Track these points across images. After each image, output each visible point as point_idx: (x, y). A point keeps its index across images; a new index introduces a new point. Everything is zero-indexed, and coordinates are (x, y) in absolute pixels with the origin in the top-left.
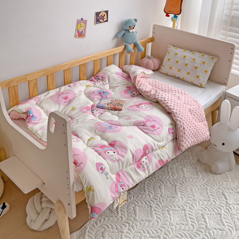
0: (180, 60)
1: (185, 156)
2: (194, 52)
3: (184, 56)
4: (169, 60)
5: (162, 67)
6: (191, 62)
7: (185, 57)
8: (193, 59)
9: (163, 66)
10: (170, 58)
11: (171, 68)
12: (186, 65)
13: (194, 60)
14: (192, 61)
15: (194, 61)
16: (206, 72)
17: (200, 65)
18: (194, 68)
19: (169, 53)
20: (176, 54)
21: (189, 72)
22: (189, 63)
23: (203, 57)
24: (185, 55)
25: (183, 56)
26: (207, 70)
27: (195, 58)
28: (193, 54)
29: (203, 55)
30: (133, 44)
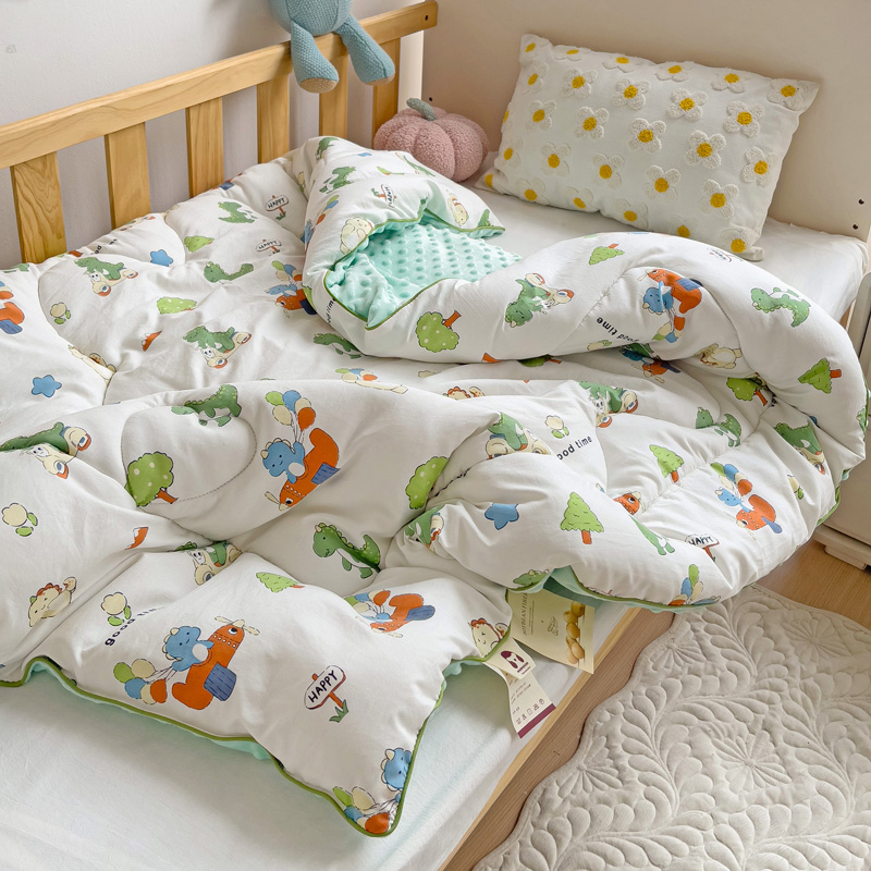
0: (605, 115)
1: (684, 654)
2: (675, 64)
3: (625, 87)
4: (539, 115)
5: (499, 162)
6: (668, 118)
7: (630, 93)
8: (679, 99)
9: (509, 154)
10: (541, 106)
11: (554, 161)
12: (646, 136)
13: (687, 104)
14: (677, 113)
15: (689, 113)
16: (761, 168)
17: (727, 131)
18: (694, 149)
19: (533, 79)
20: (579, 82)
21: (663, 174)
22: (659, 127)
23: (734, 86)
24: (633, 82)
25: (617, 88)
26: (764, 157)
27: (689, 94)
28: (677, 76)
29: (732, 79)
30: (330, 38)
